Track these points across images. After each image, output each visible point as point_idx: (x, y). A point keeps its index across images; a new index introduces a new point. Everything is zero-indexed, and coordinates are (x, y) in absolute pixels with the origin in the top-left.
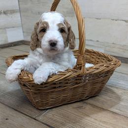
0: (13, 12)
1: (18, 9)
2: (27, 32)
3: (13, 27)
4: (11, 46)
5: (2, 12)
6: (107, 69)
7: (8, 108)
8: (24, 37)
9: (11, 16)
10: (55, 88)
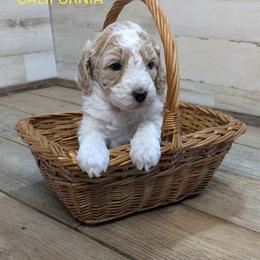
0: (38, 22)
1: (49, 16)
2: (64, 62)
3: (38, 52)
4: (32, 89)
5: (18, 22)
6: (222, 139)
7: (25, 208)
8: (58, 71)
9: (34, 30)
10: (120, 178)
